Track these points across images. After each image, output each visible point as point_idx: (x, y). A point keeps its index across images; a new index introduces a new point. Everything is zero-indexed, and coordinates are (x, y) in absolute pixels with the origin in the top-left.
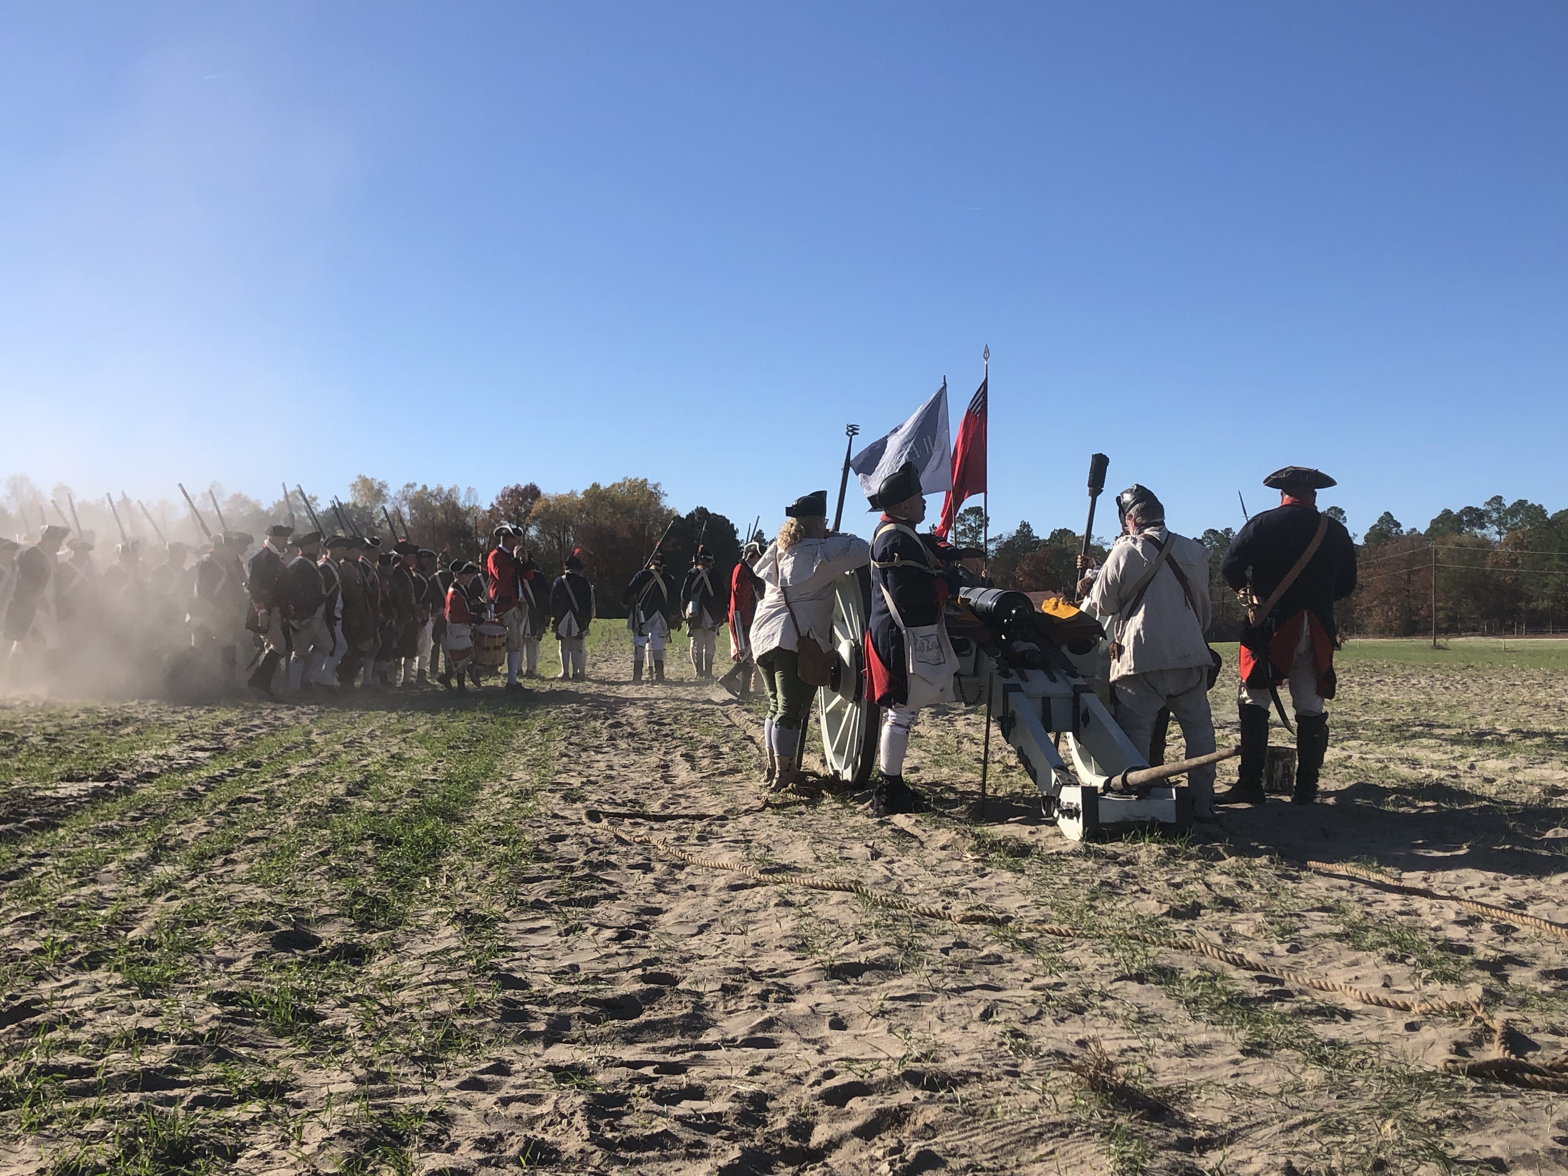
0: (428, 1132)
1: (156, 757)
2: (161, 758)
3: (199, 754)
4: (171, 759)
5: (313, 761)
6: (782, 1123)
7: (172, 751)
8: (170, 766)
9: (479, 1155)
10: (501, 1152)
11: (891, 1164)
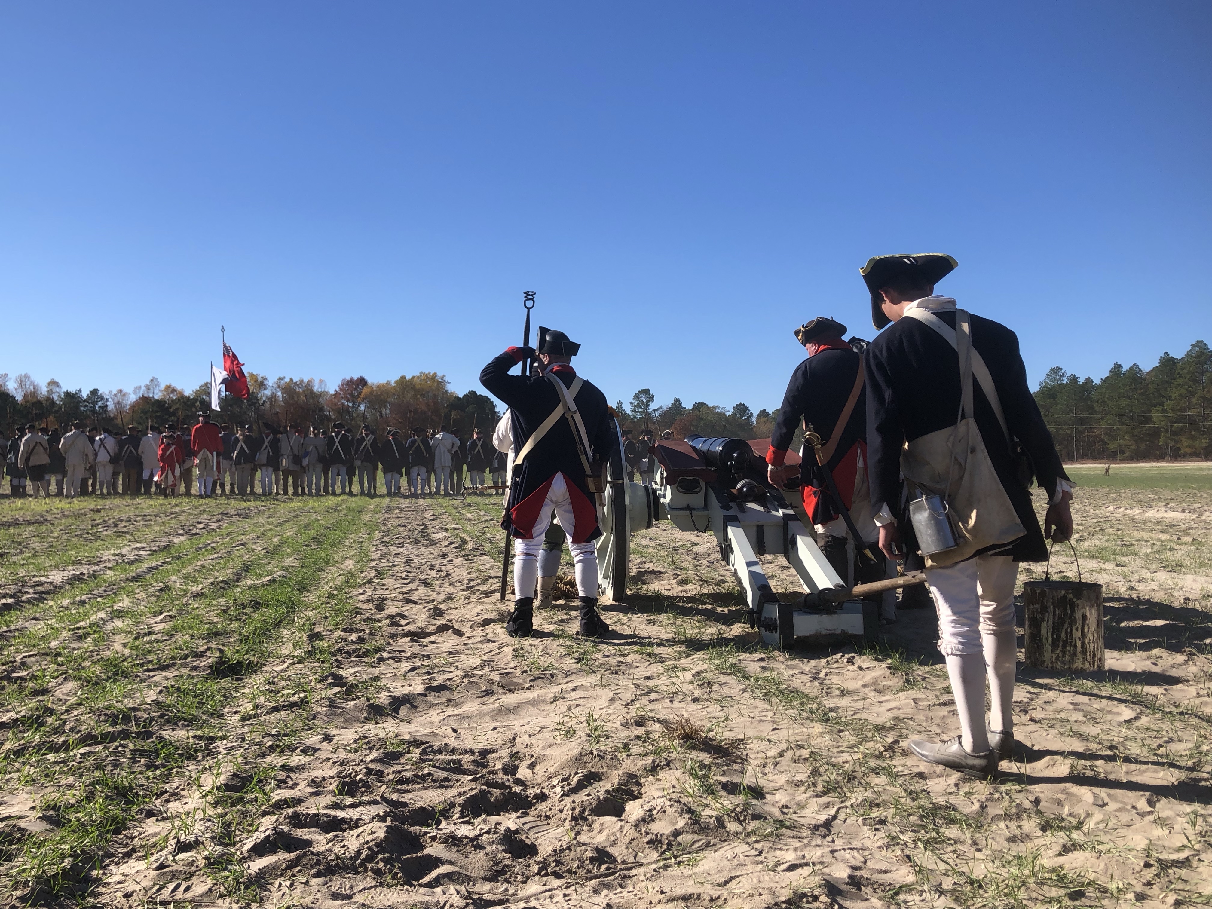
0: (280, 777)
1: (114, 555)
2: (117, 555)
3: (142, 553)
4: (123, 556)
5: (216, 556)
6: (499, 766)
7: (124, 551)
8: (123, 561)
9: (311, 790)
10: (324, 787)
11: (562, 787)
